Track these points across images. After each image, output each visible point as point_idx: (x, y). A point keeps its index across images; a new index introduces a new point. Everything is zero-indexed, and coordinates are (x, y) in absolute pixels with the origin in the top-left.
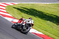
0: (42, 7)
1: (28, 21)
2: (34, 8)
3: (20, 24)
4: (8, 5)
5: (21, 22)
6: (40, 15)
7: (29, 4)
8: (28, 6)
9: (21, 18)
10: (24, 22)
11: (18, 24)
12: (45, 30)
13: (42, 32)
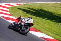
0: (53, 7)
1: (27, 20)
2: (43, 9)
3: (18, 23)
4: (12, 6)
5: (19, 22)
6: (50, 16)
7: (37, 4)
8: (35, 6)
9: (19, 17)
10: (22, 21)
11: (16, 23)
12: (56, 34)
13: (53, 37)
